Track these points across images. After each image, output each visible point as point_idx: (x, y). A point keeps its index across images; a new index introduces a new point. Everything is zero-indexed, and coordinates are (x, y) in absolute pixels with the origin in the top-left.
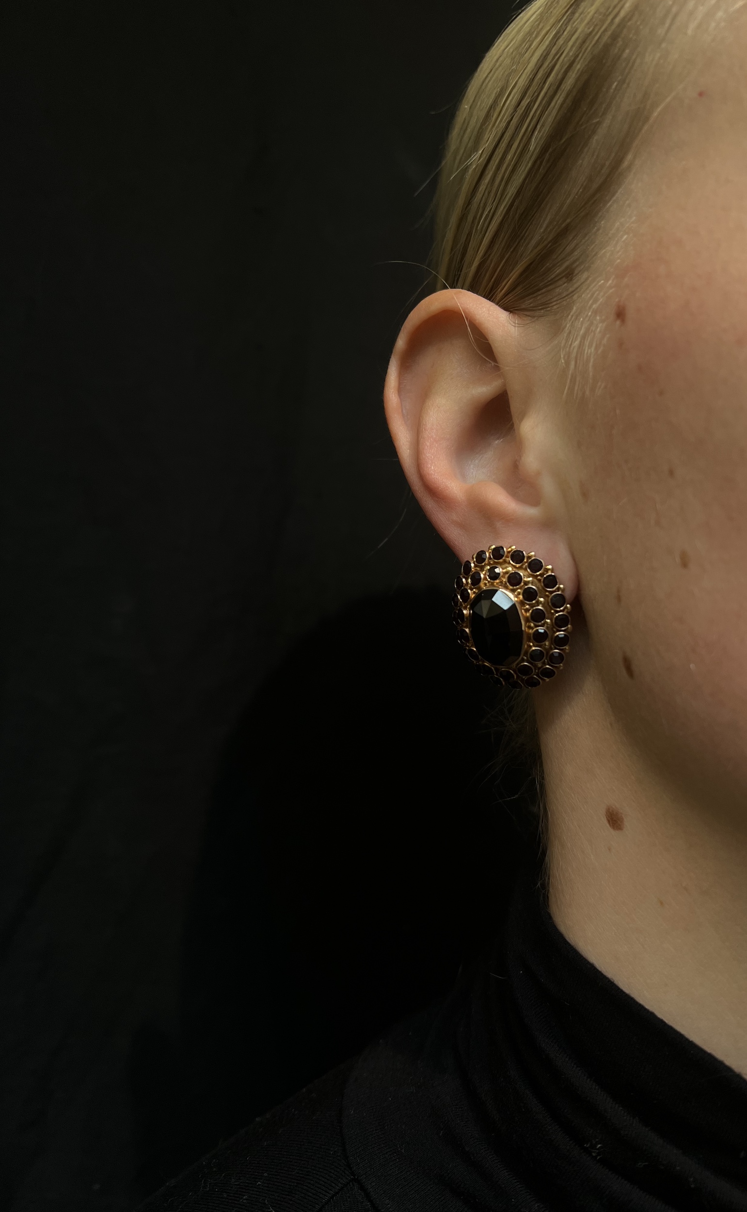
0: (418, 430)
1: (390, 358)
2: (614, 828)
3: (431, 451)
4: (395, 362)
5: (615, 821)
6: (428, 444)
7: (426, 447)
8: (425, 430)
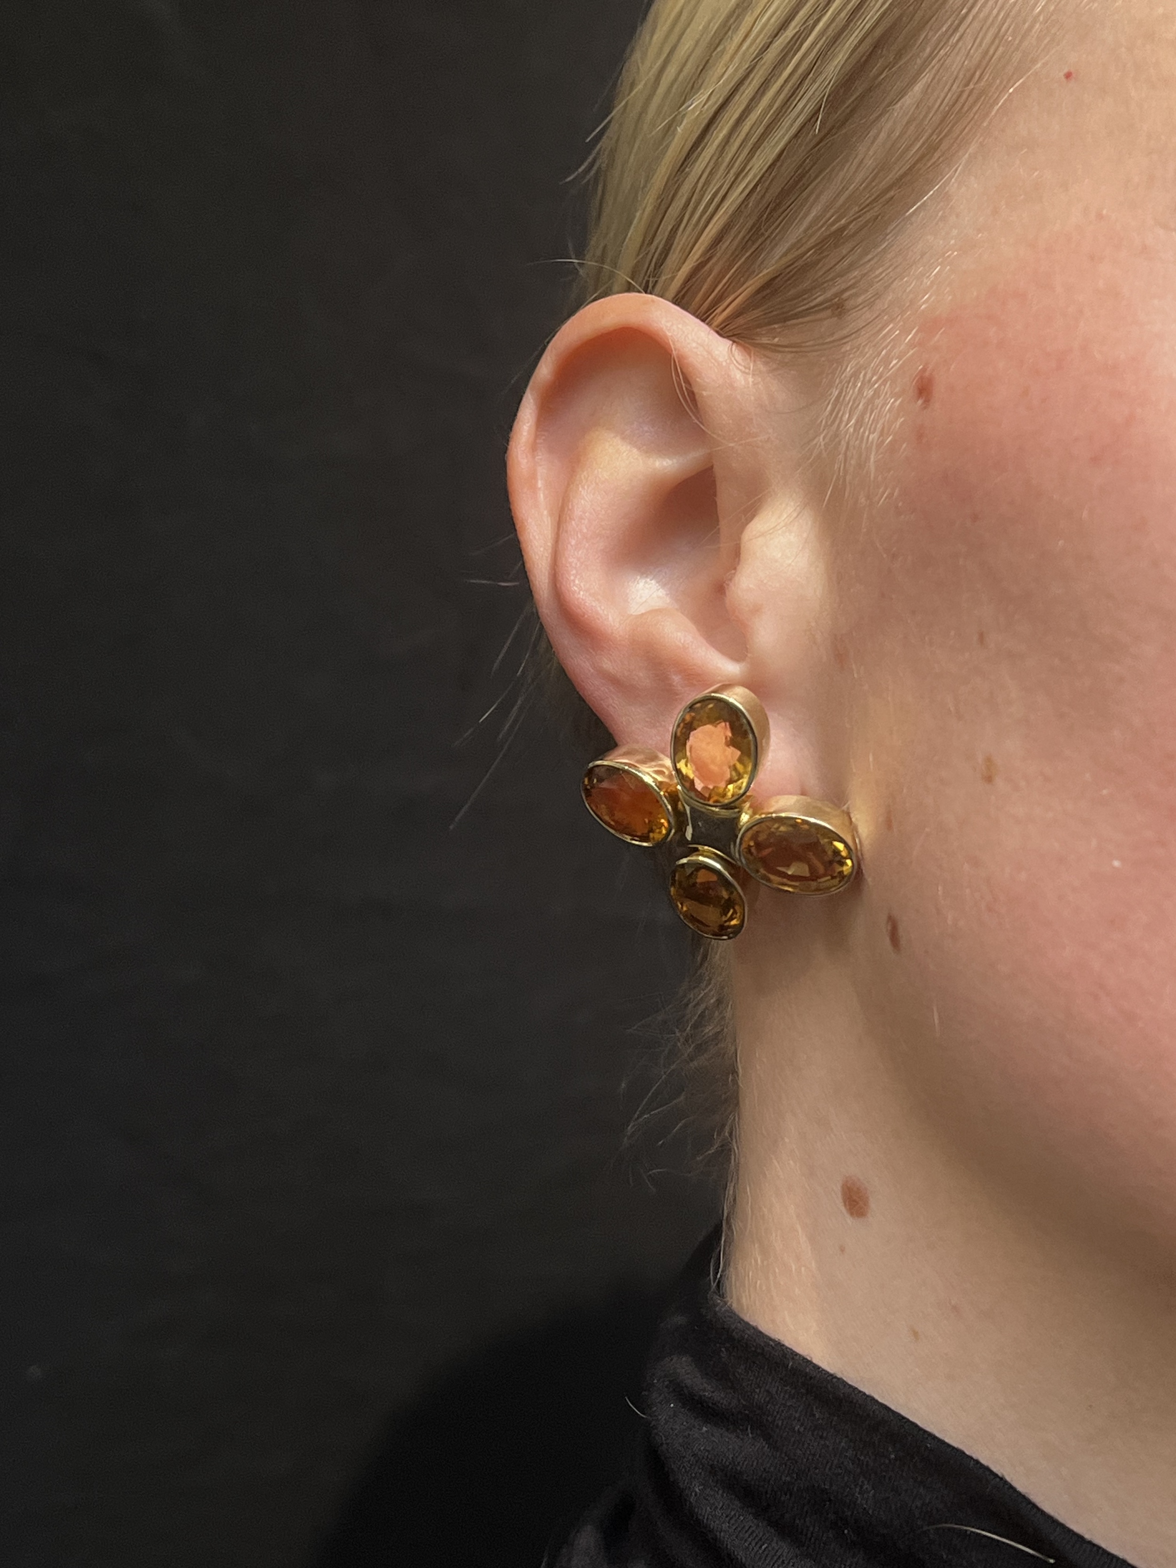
0: (560, 517)
1: (524, 393)
2: (852, 1214)
3: (576, 553)
4: (532, 401)
5: (854, 1201)
6: (573, 542)
7: (569, 546)
8: (570, 518)
